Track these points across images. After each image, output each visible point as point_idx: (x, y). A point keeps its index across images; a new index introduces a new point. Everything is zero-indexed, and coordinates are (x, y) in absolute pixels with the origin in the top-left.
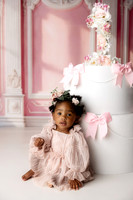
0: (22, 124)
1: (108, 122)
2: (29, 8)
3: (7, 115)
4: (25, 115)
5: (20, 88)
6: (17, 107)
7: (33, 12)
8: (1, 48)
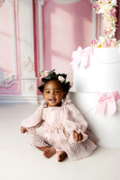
0: (36, 102)
1: (116, 100)
2: (40, 4)
3: (23, 95)
4: (38, 94)
5: (33, 72)
6: (31, 88)
7: (43, 7)
8: (17, 38)
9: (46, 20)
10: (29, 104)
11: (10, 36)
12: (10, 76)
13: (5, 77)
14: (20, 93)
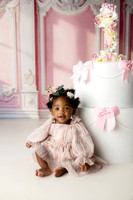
0: (37, 117)
1: (116, 115)
2: (42, 15)
3: (24, 109)
4: (39, 108)
5: (34, 86)
6: (32, 102)
7: (45, 18)
8: (18, 50)
9: (48, 32)
10: (29, 118)
11: (10, 48)
12: (10, 89)
13: (5, 91)
14: (20, 107)
